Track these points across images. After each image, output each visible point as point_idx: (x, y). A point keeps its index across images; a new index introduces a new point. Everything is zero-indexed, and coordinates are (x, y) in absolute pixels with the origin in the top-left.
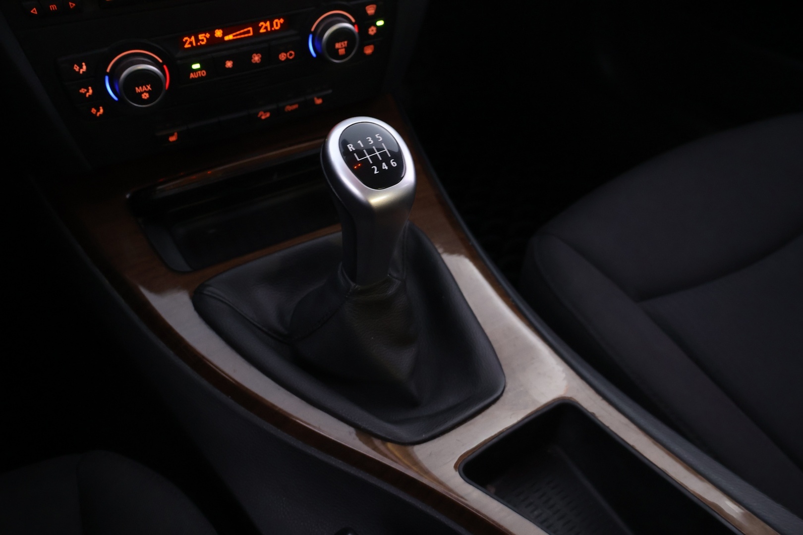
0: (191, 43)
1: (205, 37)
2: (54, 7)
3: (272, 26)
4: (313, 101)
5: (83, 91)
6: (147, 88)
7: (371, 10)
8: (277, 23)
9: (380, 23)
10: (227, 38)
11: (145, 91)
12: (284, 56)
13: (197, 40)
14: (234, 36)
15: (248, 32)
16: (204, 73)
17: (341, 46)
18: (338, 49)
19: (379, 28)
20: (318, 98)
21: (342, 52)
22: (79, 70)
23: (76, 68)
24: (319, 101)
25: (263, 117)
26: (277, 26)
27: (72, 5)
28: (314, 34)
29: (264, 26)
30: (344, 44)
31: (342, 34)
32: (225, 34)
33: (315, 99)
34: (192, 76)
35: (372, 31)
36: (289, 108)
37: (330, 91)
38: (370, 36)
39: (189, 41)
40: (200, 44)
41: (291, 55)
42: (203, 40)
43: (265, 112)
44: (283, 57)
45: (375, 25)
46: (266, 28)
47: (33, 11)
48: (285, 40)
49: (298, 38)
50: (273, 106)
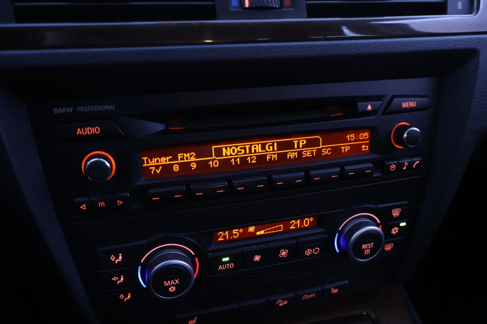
0: (224, 237)
1: (238, 232)
2: (103, 204)
3: (302, 223)
4: (330, 289)
5: (114, 279)
6: (175, 282)
7: (396, 213)
8: (307, 221)
9: (403, 224)
10: (258, 233)
11: (173, 285)
12: (310, 252)
13: (231, 234)
14: (265, 232)
15: (280, 228)
16: (232, 265)
17: (366, 247)
18: (364, 249)
19: (401, 228)
20: (335, 288)
21: (367, 252)
22: (115, 260)
23: (113, 258)
24: (335, 291)
25: (281, 305)
26: (306, 223)
27: (120, 203)
28: (340, 233)
29: (295, 224)
30: (371, 245)
31: (368, 237)
32: (256, 230)
33: (332, 289)
34: (220, 267)
35: (395, 231)
36: (306, 297)
37: (347, 282)
38: (393, 234)
39: (223, 235)
40: (233, 237)
41: (316, 251)
42: (236, 235)
43: (283, 300)
44: (308, 252)
45: (398, 226)
46: (296, 225)
47: (83, 207)
48: (312, 238)
49: (326, 236)
50: (291, 295)
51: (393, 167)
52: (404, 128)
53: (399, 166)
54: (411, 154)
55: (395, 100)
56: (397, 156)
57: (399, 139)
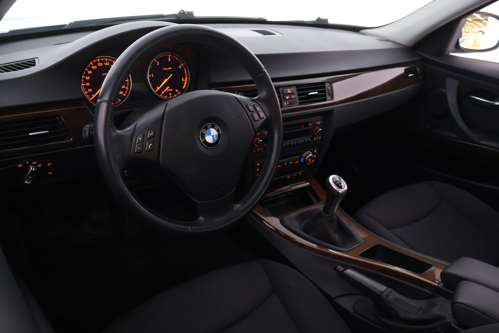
4: (299, 174)
7: (315, 151)
17: (310, 160)
21: (310, 161)
24: (300, 174)
25: (288, 178)
27: (261, 150)
28: (303, 157)
31: (310, 157)
36: (294, 176)
37: (303, 171)
38: (314, 157)
44: (296, 162)
45: (316, 155)
47: (254, 152)
48: (297, 159)
49: (299, 158)
50: (291, 175)
51: (315, 139)
52: (318, 129)
53: (317, 139)
54: (318, 136)
55: (316, 122)
56: (316, 136)
57: (317, 132)
